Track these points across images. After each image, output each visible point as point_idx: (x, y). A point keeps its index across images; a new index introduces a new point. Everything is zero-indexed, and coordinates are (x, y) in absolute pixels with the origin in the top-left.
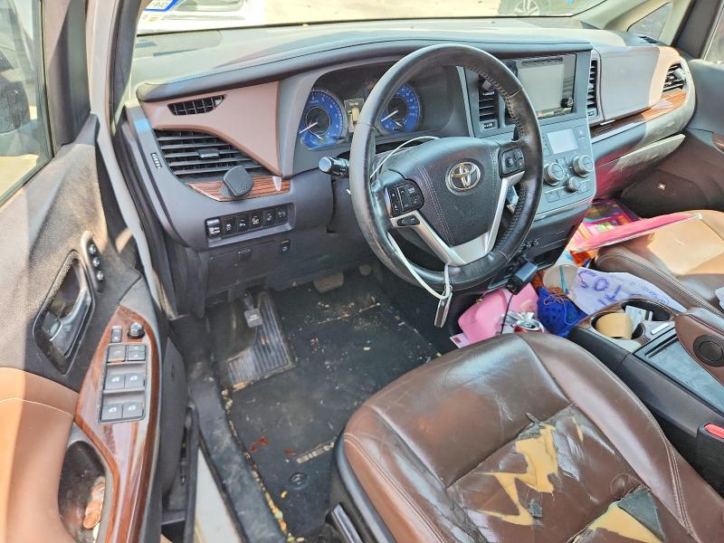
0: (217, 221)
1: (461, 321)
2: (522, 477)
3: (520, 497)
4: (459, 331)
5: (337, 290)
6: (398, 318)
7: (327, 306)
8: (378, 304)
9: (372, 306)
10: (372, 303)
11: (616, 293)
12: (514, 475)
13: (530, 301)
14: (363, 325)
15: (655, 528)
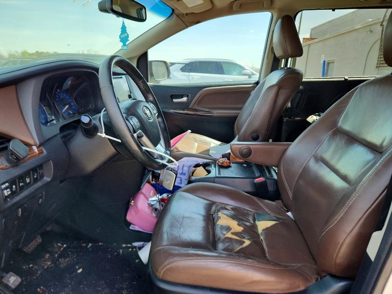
0: (7, 184)
1: (129, 218)
2: (232, 231)
3: (238, 237)
4: (130, 224)
5: (41, 245)
6: (84, 245)
7: (31, 266)
8: (65, 246)
9: (62, 249)
10: (61, 247)
11: (183, 169)
12: (230, 232)
13: (152, 191)
14: (64, 262)
15: (272, 219)
